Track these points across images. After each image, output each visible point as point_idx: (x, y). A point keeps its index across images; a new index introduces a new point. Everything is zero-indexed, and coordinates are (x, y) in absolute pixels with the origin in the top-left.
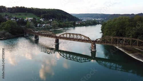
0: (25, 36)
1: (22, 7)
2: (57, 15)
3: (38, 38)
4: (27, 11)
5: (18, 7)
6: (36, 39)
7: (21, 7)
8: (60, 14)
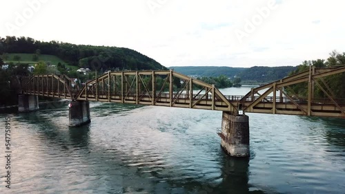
0: (21, 109)
1: (26, 38)
2: (124, 60)
3: (85, 119)
4: (38, 51)
5: (14, 38)
6: (77, 122)
7: (23, 39)
8: (132, 59)
